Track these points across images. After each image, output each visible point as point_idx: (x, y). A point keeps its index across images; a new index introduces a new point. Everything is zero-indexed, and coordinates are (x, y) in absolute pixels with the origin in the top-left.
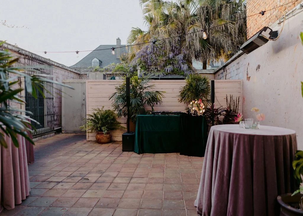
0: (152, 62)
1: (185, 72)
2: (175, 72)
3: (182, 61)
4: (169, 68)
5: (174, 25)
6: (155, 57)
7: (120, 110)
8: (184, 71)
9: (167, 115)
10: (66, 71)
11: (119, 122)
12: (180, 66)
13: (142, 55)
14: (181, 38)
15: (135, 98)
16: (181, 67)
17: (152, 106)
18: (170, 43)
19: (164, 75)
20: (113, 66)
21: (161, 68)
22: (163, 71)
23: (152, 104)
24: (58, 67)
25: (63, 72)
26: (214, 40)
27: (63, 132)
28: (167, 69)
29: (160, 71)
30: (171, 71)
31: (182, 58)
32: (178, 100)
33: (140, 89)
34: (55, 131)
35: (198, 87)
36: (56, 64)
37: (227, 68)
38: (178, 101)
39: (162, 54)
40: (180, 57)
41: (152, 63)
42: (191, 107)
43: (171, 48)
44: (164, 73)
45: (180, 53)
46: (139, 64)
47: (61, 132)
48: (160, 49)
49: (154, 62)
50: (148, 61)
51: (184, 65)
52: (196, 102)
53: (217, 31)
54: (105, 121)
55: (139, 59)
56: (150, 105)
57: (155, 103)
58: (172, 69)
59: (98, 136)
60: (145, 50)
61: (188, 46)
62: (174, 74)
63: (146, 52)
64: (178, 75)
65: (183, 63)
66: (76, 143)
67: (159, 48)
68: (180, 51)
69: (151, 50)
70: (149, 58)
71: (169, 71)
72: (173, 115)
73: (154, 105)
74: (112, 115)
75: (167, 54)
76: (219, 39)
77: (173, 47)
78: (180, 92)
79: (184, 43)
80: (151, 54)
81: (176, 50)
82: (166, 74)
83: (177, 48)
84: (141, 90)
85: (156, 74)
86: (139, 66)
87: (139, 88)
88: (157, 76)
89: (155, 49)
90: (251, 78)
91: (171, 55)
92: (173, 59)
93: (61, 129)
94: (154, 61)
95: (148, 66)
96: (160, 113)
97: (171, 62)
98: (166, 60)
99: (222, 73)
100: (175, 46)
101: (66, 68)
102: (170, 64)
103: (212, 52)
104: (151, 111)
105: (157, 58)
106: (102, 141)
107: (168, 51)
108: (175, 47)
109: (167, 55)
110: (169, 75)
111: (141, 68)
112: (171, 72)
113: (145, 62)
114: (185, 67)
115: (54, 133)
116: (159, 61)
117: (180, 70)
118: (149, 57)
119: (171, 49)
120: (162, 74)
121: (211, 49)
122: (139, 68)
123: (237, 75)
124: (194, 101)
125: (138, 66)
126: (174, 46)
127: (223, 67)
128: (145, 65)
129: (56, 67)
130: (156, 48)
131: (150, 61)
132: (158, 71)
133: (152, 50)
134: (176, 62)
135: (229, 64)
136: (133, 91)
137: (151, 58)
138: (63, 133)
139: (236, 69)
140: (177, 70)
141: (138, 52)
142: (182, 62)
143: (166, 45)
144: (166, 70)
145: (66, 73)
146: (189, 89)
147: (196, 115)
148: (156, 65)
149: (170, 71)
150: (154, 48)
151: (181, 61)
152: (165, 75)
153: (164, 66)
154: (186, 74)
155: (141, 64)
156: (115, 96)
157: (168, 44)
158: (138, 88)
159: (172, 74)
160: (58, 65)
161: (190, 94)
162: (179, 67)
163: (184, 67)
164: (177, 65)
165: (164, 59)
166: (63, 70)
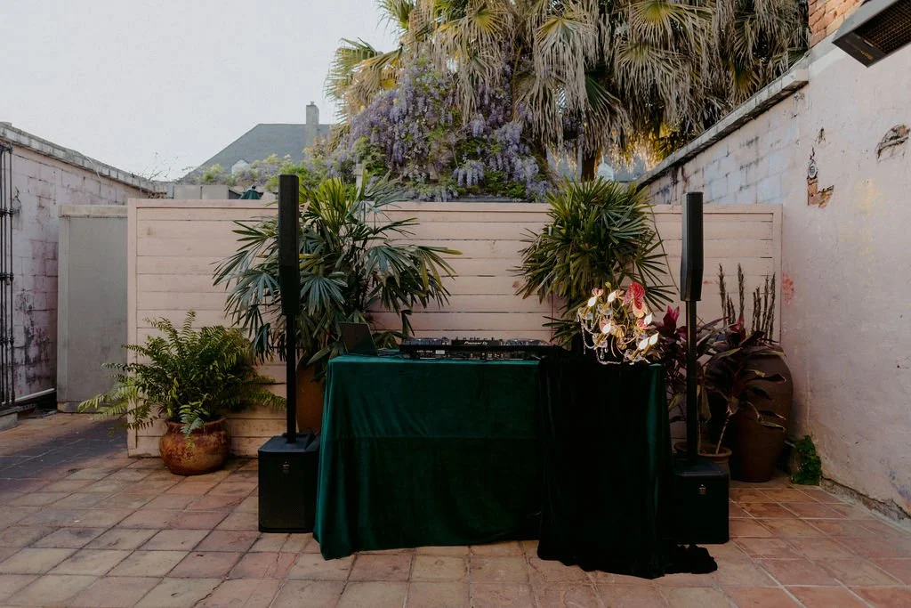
0: (410, 149)
1: (529, 187)
2: (491, 185)
3: (518, 145)
4: (471, 170)
5: (487, 20)
6: (420, 129)
7: (262, 328)
8: (524, 183)
9: (474, 360)
10: (88, 175)
11: (264, 378)
12: (510, 163)
13: (372, 124)
14: (512, 66)
15: (327, 273)
16: (512, 169)
17: (403, 312)
18: (474, 81)
19: (453, 197)
20: (273, 164)
21: (442, 173)
22: (450, 180)
23: (405, 302)
24: (48, 156)
25: (74, 179)
26: (632, 74)
27: (60, 407)
28: (461, 172)
29: (435, 182)
30: (476, 180)
31: (517, 137)
32: (515, 285)
33: (355, 239)
34: (19, 408)
35: (603, 232)
36: (35, 145)
37: (686, 172)
38: (514, 290)
39: (446, 121)
40: (510, 130)
41: (407, 154)
42: (592, 318)
43: (478, 98)
44: (451, 188)
45: (507, 119)
46: (362, 158)
47: (56, 408)
48: (437, 101)
49: (415, 150)
50: (395, 147)
51: (523, 159)
52: (612, 297)
53: (642, 43)
54: (198, 376)
55: (363, 139)
56: (396, 306)
57: (416, 297)
58: (482, 175)
59: (169, 443)
60: (383, 108)
61: (538, 97)
62: (489, 192)
63: (387, 114)
64: (503, 195)
65: (523, 155)
66: (73, 471)
67: (434, 99)
68: (509, 112)
69: (404, 104)
70: (397, 134)
71: (469, 180)
72: (506, 361)
73: (413, 309)
74: (231, 349)
75: (464, 119)
76: (650, 70)
77: (486, 96)
78: (526, 251)
79: (524, 85)
80: (406, 121)
81: (495, 108)
82: (461, 194)
83: (499, 102)
84: (359, 244)
85: (422, 190)
86: (360, 162)
87: (350, 233)
88: (425, 197)
89: (421, 100)
90: (835, 194)
91: (478, 124)
92: (485, 137)
93: (54, 395)
94: (414, 145)
95: (395, 163)
96: (440, 348)
97: (478, 150)
98: (458, 144)
99: (666, 190)
100: (493, 91)
101: (86, 166)
102: (474, 156)
103: (619, 120)
104: (398, 335)
105: (428, 134)
106: (187, 462)
107: (466, 111)
108: (493, 98)
109: (465, 125)
110: (471, 195)
111: (369, 169)
112: (476, 187)
113: (384, 150)
114: (527, 167)
115: (15, 416)
116: (435, 146)
117: (509, 179)
118: (396, 129)
119: (479, 103)
120: (444, 191)
121: (618, 109)
122: (359, 170)
123: (745, 192)
124: (601, 292)
125: (357, 165)
126: (489, 95)
127: (671, 166)
128: (383, 157)
129: (37, 157)
130: (423, 98)
131: (403, 147)
132: (428, 180)
133: (408, 106)
134: (496, 150)
135: (703, 150)
136: (320, 246)
137: (407, 134)
138: (60, 412)
139: (742, 168)
140: (500, 179)
141: (359, 114)
142: (518, 152)
143: (461, 89)
144: (460, 178)
145: (91, 185)
146: (567, 240)
147: (614, 359)
148: (421, 159)
149: (473, 184)
150: (417, 98)
151: (516, 147)
152: (456, 194)
153: (452, 166)
154: (530, 195)
155: (369, 157)
156: (238, 267)
157: (467, 87)
158: (343, 231)
159: (482, 193)
160: (48, 150)
161: (574, 260)
162: (508, 168)
163: (523, 167)
164: (500, 161)
165: (453, 139)
166: (75, 170)
